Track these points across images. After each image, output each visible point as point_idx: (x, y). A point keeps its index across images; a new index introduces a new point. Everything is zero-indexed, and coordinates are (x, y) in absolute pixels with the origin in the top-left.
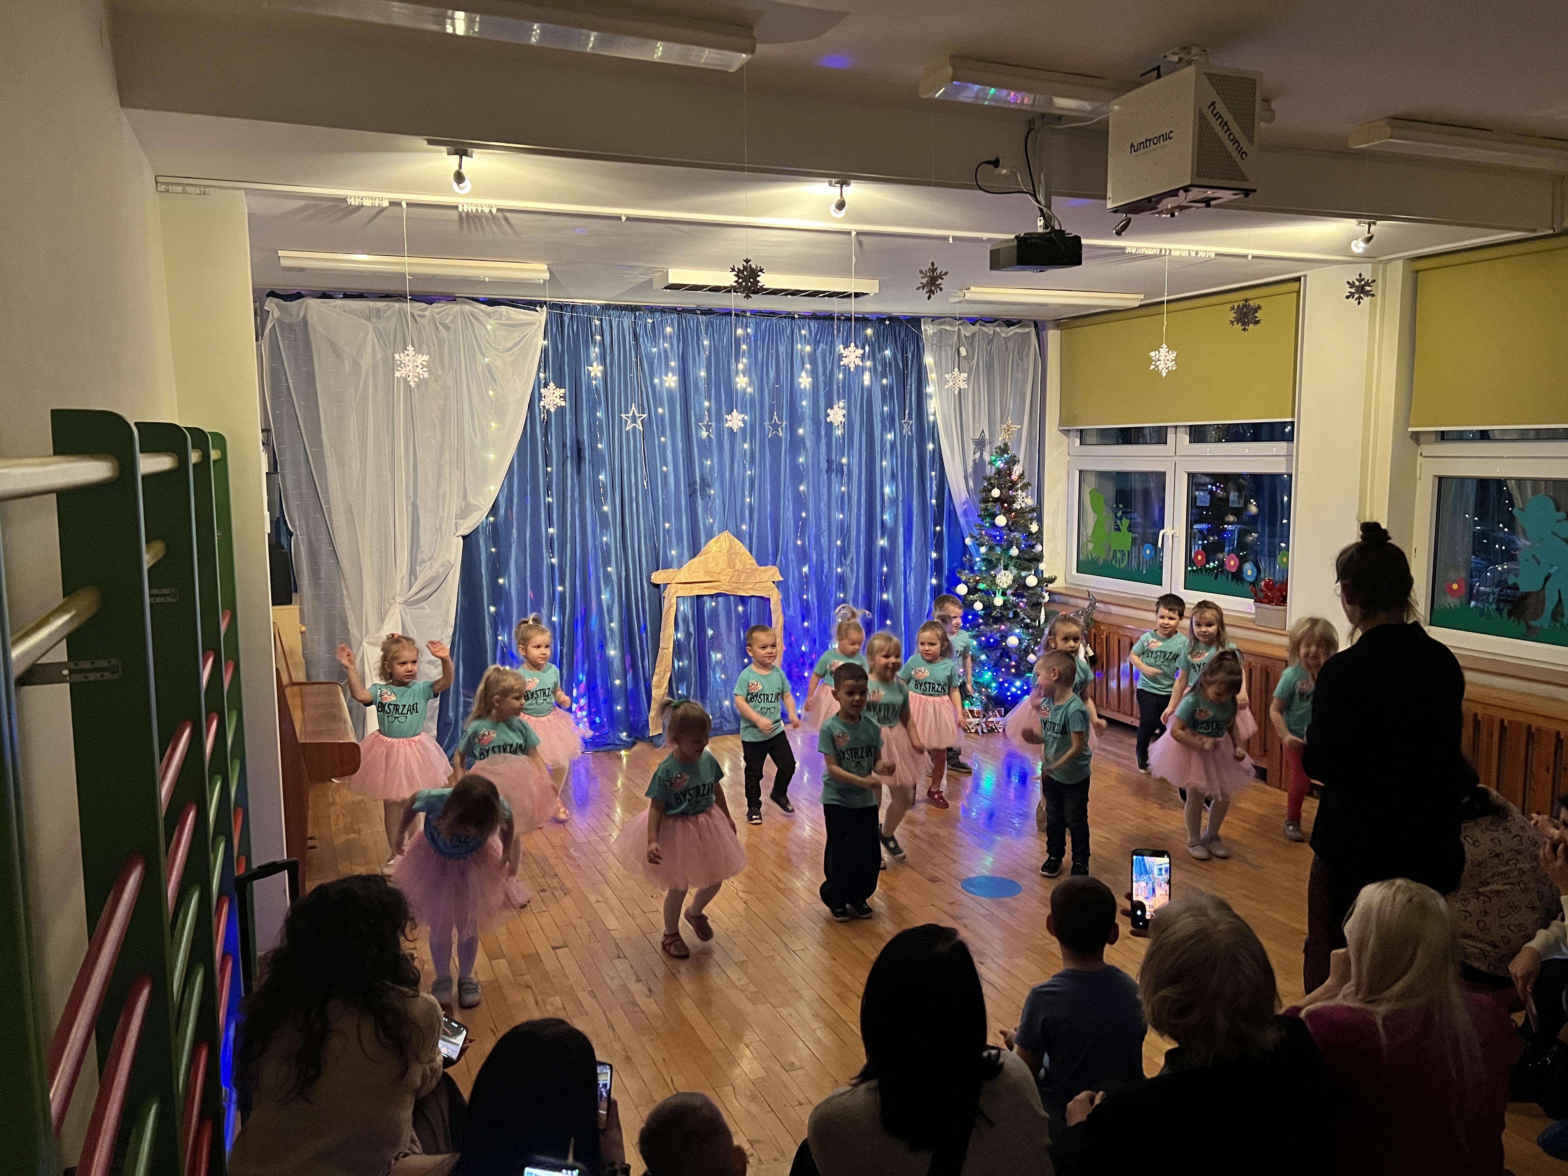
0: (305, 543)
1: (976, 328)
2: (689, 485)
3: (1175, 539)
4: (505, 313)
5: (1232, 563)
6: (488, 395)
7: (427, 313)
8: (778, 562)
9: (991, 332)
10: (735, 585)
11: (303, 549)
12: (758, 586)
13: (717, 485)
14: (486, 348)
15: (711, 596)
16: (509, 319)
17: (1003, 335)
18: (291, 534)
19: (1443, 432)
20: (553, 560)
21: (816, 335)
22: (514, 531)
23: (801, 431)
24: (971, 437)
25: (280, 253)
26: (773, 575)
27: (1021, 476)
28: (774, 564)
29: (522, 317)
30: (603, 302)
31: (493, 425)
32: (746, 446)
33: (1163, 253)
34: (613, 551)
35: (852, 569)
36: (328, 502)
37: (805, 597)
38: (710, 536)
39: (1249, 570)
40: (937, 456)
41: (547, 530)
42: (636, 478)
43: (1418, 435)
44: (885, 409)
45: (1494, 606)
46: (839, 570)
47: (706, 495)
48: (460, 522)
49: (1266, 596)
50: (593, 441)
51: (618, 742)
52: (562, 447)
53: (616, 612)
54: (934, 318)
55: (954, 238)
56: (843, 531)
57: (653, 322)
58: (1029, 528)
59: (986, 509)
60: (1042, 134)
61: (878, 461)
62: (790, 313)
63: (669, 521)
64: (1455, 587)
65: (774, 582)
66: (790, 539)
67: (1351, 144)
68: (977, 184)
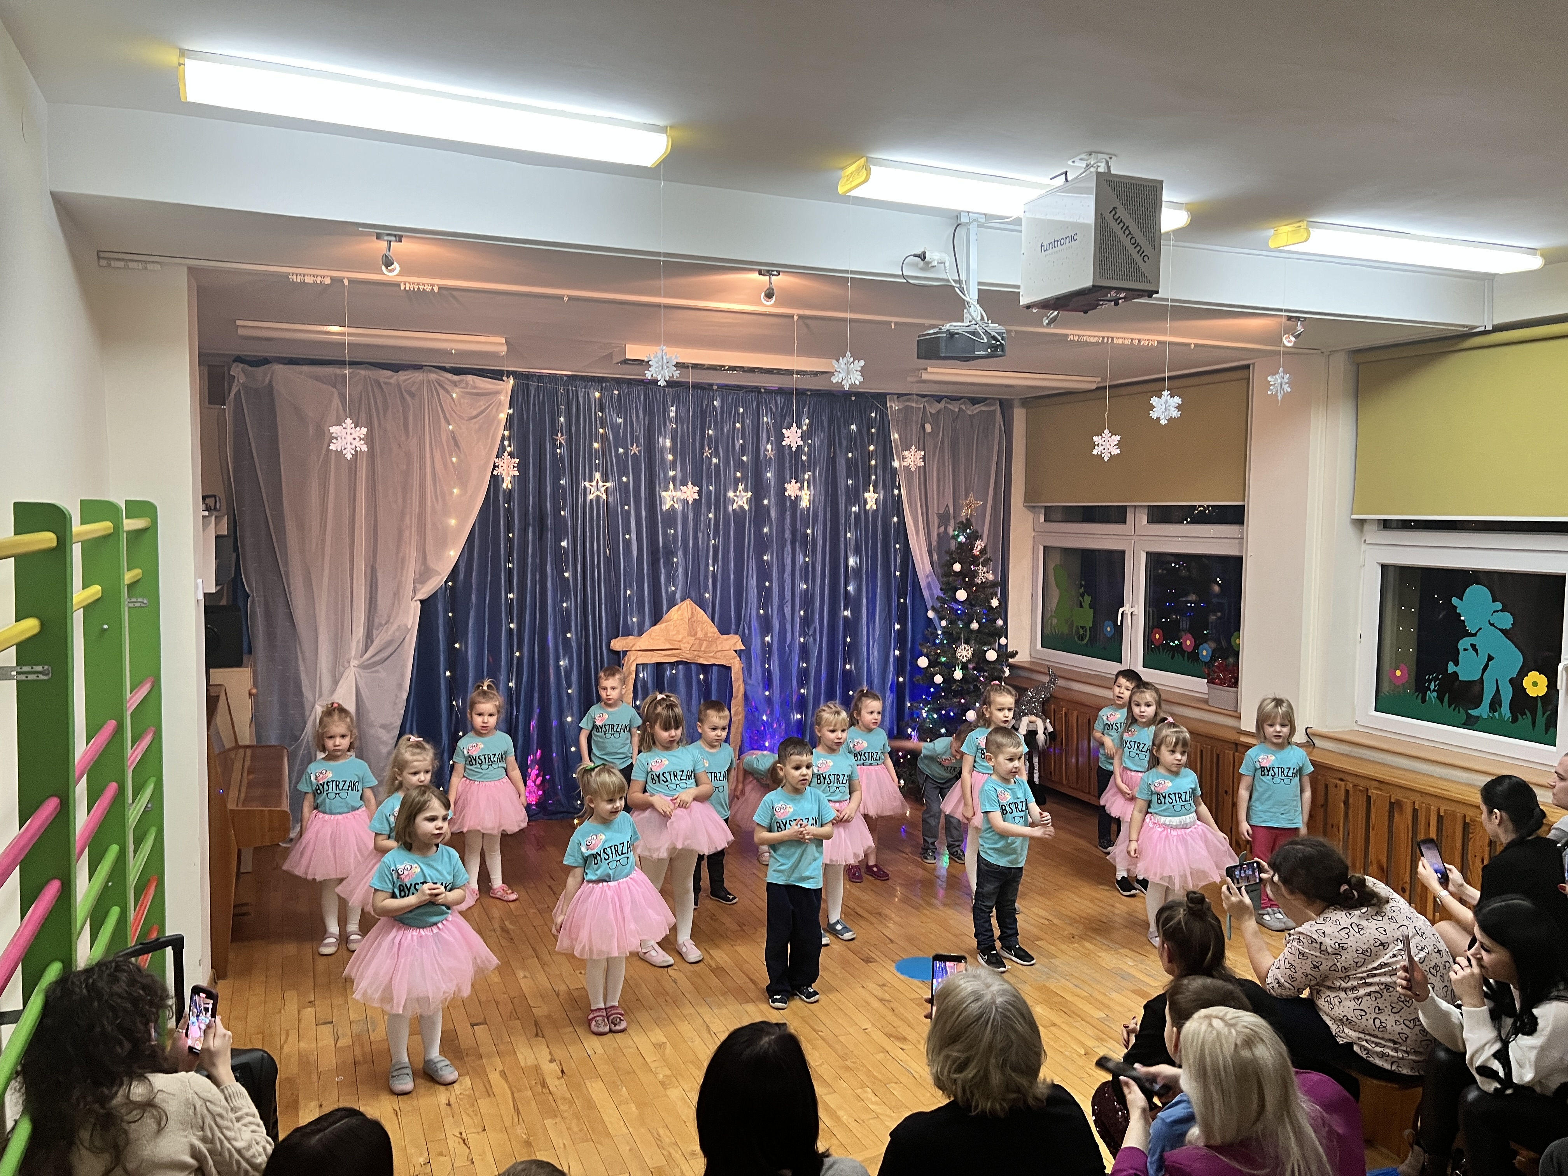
0: (262, 605)
1: (942, 405)
2: (652, 553)
3: (1134, 617)
4: (471, 382)
5: (1188, 643)
6: (452, 461)
7: (392, 381)
8: (740, 631)
9: (957, 410)
10: (696, 653)
11: (259, 611)
12: (719, 654)
13: (680, 554)
14: (451, 416)
15: (672, 665)
16: (475, 388)
17: (969, 413)
18: (248, 596)
19: (1385, 521)
20: (512, 626)
21: (782, 409)
22: (473, 597)
23: (766, 502)
24: (936, 511)
25: (238, 323)
26: (735, 644)
27: (983, 551)
28: (736, 633)
29: (490, 386)
30: (570, 373)
31: (455, 491)
32: (710, 515)
33: (1105, 340)
34: (573, 617)
35: (815, 640)
36: (286, 564)
37: (767, 666)
38: (672, 604)
39: (1205, 653)
40: (901, 528)
41: (506, 596)
42: (599, 546)
43: (1362, 522)
44: (850, 482)
45: (1435, 694)
46: (802, 640)
47: (669, 564)
48: (418, 586)
49: (1219, 677)
50: (557, 509)
51: (572, 810)
52: (525, 514)
53: (574, 678)
54: (900, 395)
55: (896, 323)
56: (807, 601)
57: (619, 394)
58: (990, 603)
59: (948, 583)
60: (968, 229)
61: (842, 534)
62: (756, 387)
63: (631, 589)
64: (1398, 673)
65: (735, 651)
66: (753, 610)
67: (1272, 244)
68: (903, 276)
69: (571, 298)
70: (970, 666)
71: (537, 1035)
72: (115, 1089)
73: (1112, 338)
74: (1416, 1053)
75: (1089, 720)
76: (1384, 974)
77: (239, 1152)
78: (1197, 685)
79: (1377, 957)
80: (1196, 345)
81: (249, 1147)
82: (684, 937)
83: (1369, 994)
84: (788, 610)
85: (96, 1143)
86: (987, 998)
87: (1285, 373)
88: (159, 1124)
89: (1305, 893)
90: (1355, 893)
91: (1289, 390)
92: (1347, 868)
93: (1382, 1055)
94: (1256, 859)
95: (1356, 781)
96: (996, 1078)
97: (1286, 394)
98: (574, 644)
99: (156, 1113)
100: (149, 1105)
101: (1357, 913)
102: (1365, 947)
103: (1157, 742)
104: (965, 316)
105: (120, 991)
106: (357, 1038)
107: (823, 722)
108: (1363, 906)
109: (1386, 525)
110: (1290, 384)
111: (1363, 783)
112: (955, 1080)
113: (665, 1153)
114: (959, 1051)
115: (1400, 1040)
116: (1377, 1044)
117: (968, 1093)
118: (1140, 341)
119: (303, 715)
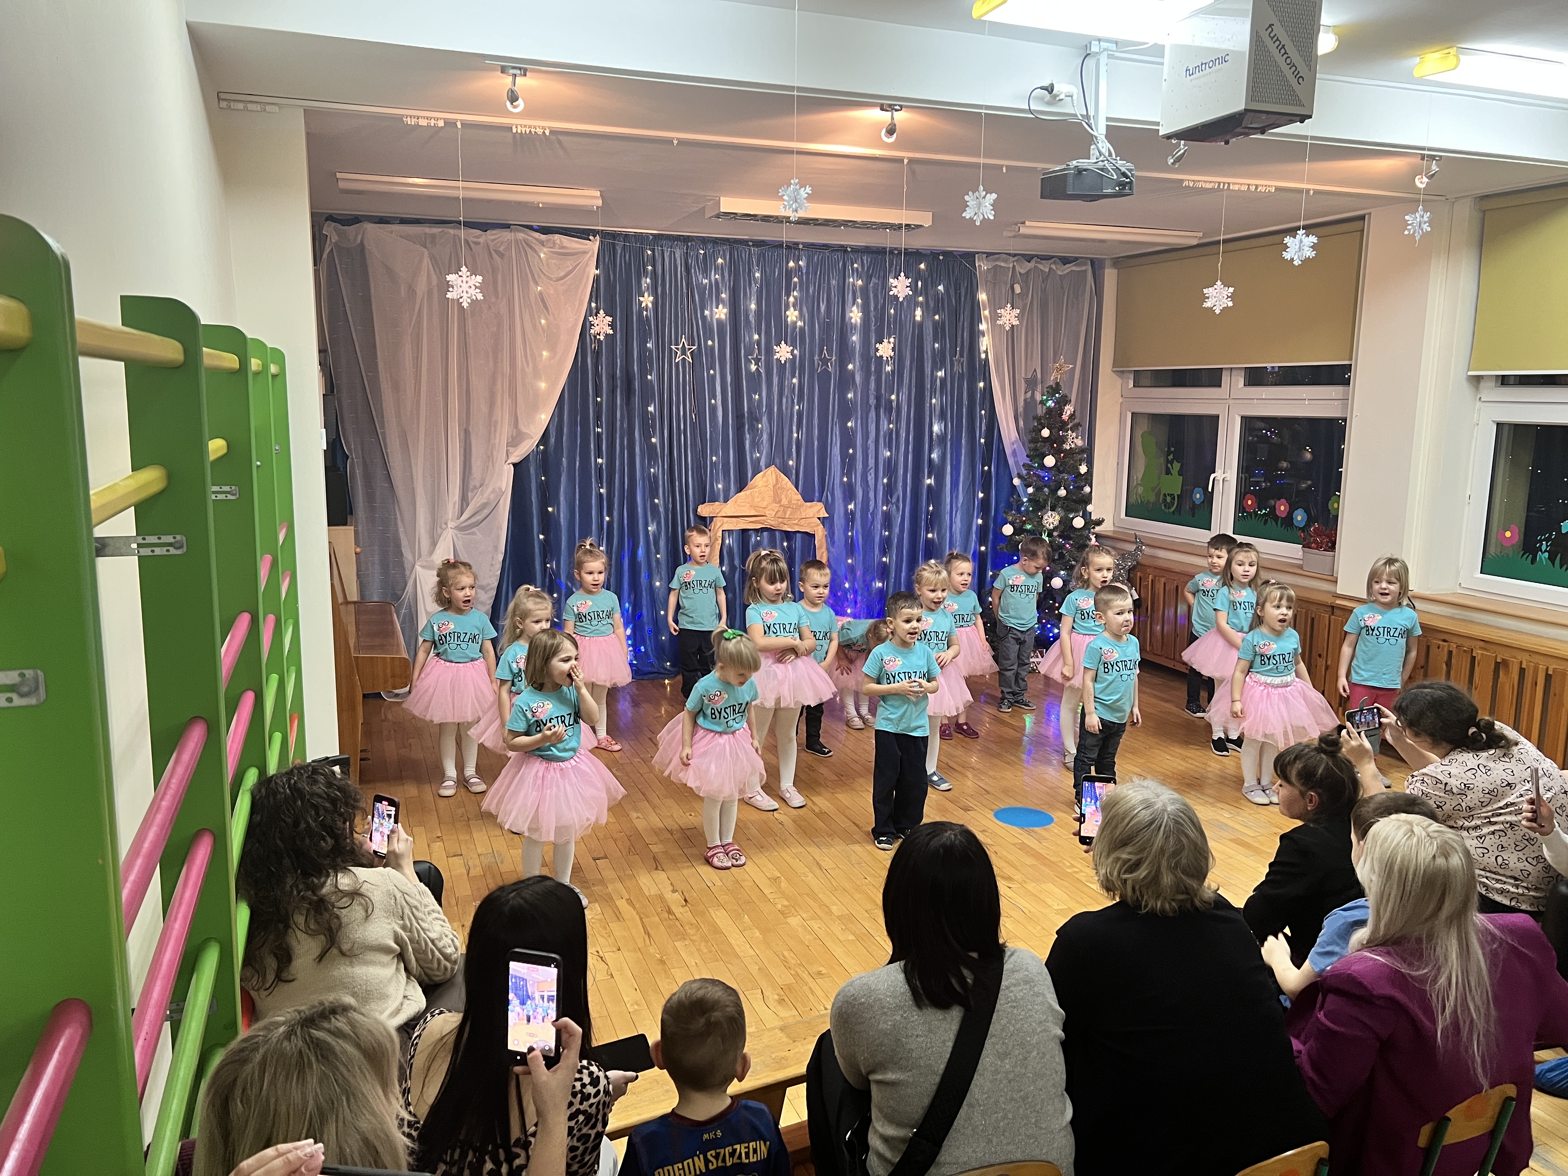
0: (360, 466)
1: (1032, 265)
2: (737, 417)
3: (1226, 483)
4: (558, 242)
5: (1282, 508)
6: (541, 323)
7: (481, 240)
8: (824, 499)
9: (1047, 270)
10: (781, 520)
11: (358, 472)
12: (803, 522)
13: (765, 420)
14: (539, 277)
15: (756, 530)
16: (564, 247)
17: (1059, 273)
18: (347, 457)
19: (1504, 376)
20: (602, 490)
21: (868, 269)
22: (564, 460)
23: (850, 367)
24: (1023, 375)
25: (339, 175)
26: (818, 512)
27: (1072, 416)
28: (820, 501)
29: (575, 245)
30: (656, 232)
31: (545, 353)
32: (795, 381)
33: (1221, 187)
34: (661, 483)
35: (898, 508)
36: (383, 426)
37: (850, 534)
38: (757, 471)
39: (1300, 517)
41: (596, 460)
42: (685, 410)
43: (1478, 379)
44: (937, 345)
45: (1546, 555)
46: (885, 508)
47: (753, 429)
48: (511, 449)
49: (1315, 542)
50: (644, 373)
51: (663, 671)
52: (612, 377)
53: (662, 543)
54: (989, 254)
55: (1007, 167)
56: (890, 468)
57: (705, 253)
58: (1078, 469)
59: (1036, 449)
60: (1098, 60)
61: (928, 399)
62: (842, 246)
63: (717, 455)
64: (1508, 534)
65: (819, 518)
66: (837, 476)
67: (1417, 73)
68: (1030, 111)
69: (681, 142)
70: (1055, 534)
71: (657, 869)
72: (323, 880)
73: (1229, 184)
74: (1536, 889)
75: (1177, 587)
76: (1510, 813)
77: (433, 941)
78: (1291, 551)
79: (1504, 796)
80: (1317, 192)
81: (440, 939)
82: (787, 783)
83: (1493, 833)
84: (871, 478)
85: (312, 927)
86: (1159, 805)
87: (1425, 211)
88: (367, 911)
89: (1432, 735)
90: (1484, 735)
91: (1429, 229)
92: (1477, 711)
93: (1502, 892)
94: (1376, 705)
95: (1460, 641)
96: (1167, 879)
97: (1425, 235)
98: (661, 509)
99: (363, 901)
100: (355, 894)
101: (1484, 754)
102: (1491, 787)
103: (1261, 601)
104: (1092, 152)
105: (319, 791)
106: (488, 870)
107: (924, 581)
108: (1491, 748)
109: (1504, 381)
110: (1431, 223)
111: (1467, 644)
112: (1126, 880)
113: (793, 972)
114: (1130, 853)
115: (1522, 877)
116: (1498, 881)
117: (1138, 893)
118: (1257, 186)
119: (403, 575)
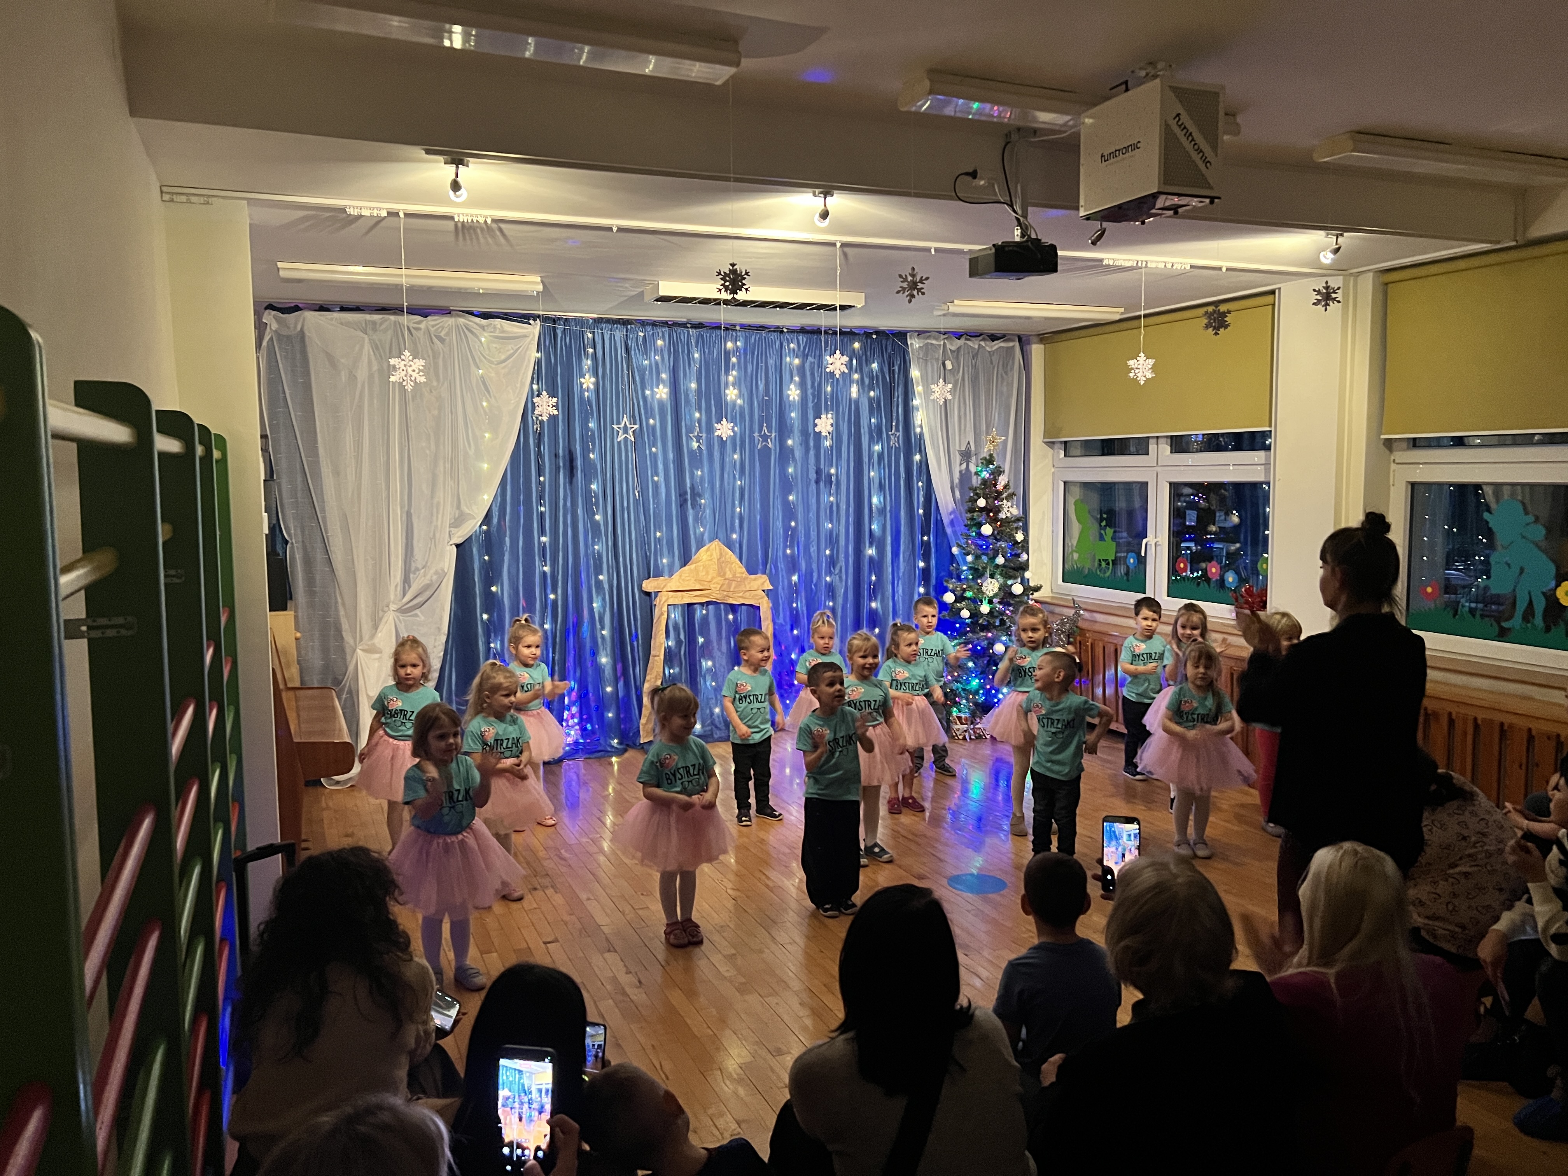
0: (301, 551)
1: (961, 342)
2: (680, 495)
3: (1158, 548)
4: (499, 326)
5: (1214, 570)
6: (482, 406)
7: (422, 326)
8: (768, 571)
9: (976, 347)
10: (725, 593)
11: (298, 557)
12: (747, 594)
13: (707, 495)
14: (481, 361)
15: (702, 604)
16: (503, 332)
17: (988, 349)
18: (287, 542)
19: (1415, 439)
20: (546, 569)
21: (804, 348)
22: (507, 539)
23: (790, 442)
24: (957, 448)
25: (280, 265)
26: (763, 584)
27: (1006, 487)
28: (764, 573)
29: (516, 330)
30: (596, 316)
31: (487, 435)
32: (736, 457)
33: (1140, 264)
34: (605, 559)
35: (840, 578)
36: (323, 510)
37: (795, 605)
38: (700, 545)
39: (1231, 578)
40: (924, 467)
41: (539, 539)
42: (628, 487)
43: (1390, 442)
44: (873, 420)
45: (1467, 608)
46: (828, 579)
47: (696, 505)
48: (454, 530)
50: (586, 451)
51: (610, 749)
52: (555, 456)
53: (607, 620)
54: (920, 333)
55: (936, 248)
56: (832, 540)
57: (644, 335)
58: (1014, 537)
59: (973, 519)
60: (1018, 148)
61: (866, 472)
62: (778, 327)
63: (660, 530)
64: (1429, 590)
65: (764, 591)
66: (780, 548)
68: (956, 195)
73: (1146, 262)
78: (1224, 612)
80: (1228, 268)
109: (1415, 443)
119: (344, 659)
